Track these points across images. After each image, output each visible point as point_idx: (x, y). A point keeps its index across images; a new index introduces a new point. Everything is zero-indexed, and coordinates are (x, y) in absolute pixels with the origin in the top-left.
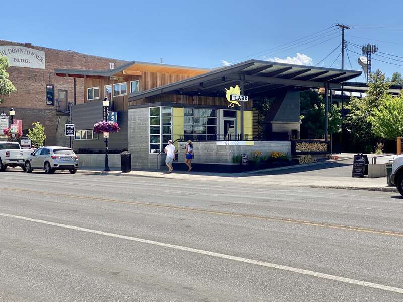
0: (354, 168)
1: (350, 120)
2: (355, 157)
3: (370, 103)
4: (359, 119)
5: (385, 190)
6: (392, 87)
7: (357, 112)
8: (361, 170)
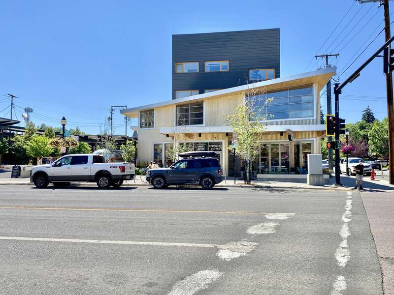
0: (12, 173)
1: (14, 147)
2: (13, 167)
3: (26, 138)
4: (19, 147)
5: (28, 184)
6: (39, 131)
7: (18, 143)
8: (16, 174)
